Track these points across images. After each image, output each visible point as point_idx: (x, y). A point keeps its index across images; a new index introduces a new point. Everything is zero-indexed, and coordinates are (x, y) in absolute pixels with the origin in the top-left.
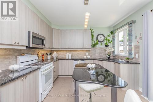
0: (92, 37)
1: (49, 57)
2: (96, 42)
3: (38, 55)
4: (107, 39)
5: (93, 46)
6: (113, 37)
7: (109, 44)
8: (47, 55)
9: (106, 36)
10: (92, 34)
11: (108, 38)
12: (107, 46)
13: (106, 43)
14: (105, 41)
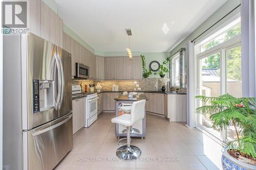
0: (143, 65)
1: (92, 89)
2: (148, 71)
3: (81, 86)
4: (162, 68)
5: (145, 76)
6: (169, 64)
7: (164, 73)
8: (90, 86)
9: (161, 64)
10: (143, 62)
11: (164, 66)
12: (162, 76)
13: (161, 73)
14: (160, 70)
